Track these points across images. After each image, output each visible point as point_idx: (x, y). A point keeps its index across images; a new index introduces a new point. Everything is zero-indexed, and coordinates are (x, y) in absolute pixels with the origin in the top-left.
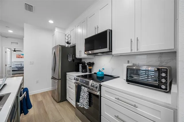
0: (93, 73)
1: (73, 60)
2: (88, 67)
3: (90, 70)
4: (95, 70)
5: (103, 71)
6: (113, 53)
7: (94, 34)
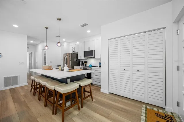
0: (87, 66)
1: (76, 60)
2: (84, 64)
3: (86, 65)
4: (88, 65)
5: (92, 65)
6: (95, 58)
7: (88, 50)
